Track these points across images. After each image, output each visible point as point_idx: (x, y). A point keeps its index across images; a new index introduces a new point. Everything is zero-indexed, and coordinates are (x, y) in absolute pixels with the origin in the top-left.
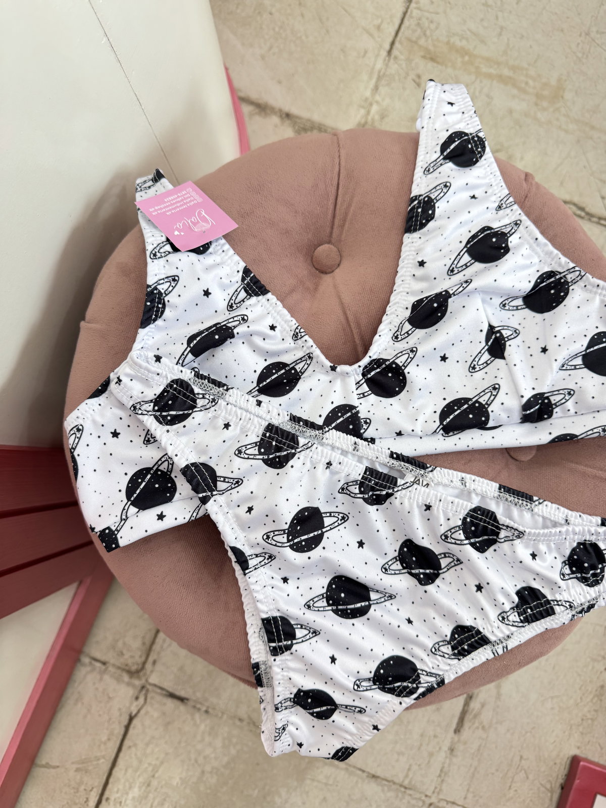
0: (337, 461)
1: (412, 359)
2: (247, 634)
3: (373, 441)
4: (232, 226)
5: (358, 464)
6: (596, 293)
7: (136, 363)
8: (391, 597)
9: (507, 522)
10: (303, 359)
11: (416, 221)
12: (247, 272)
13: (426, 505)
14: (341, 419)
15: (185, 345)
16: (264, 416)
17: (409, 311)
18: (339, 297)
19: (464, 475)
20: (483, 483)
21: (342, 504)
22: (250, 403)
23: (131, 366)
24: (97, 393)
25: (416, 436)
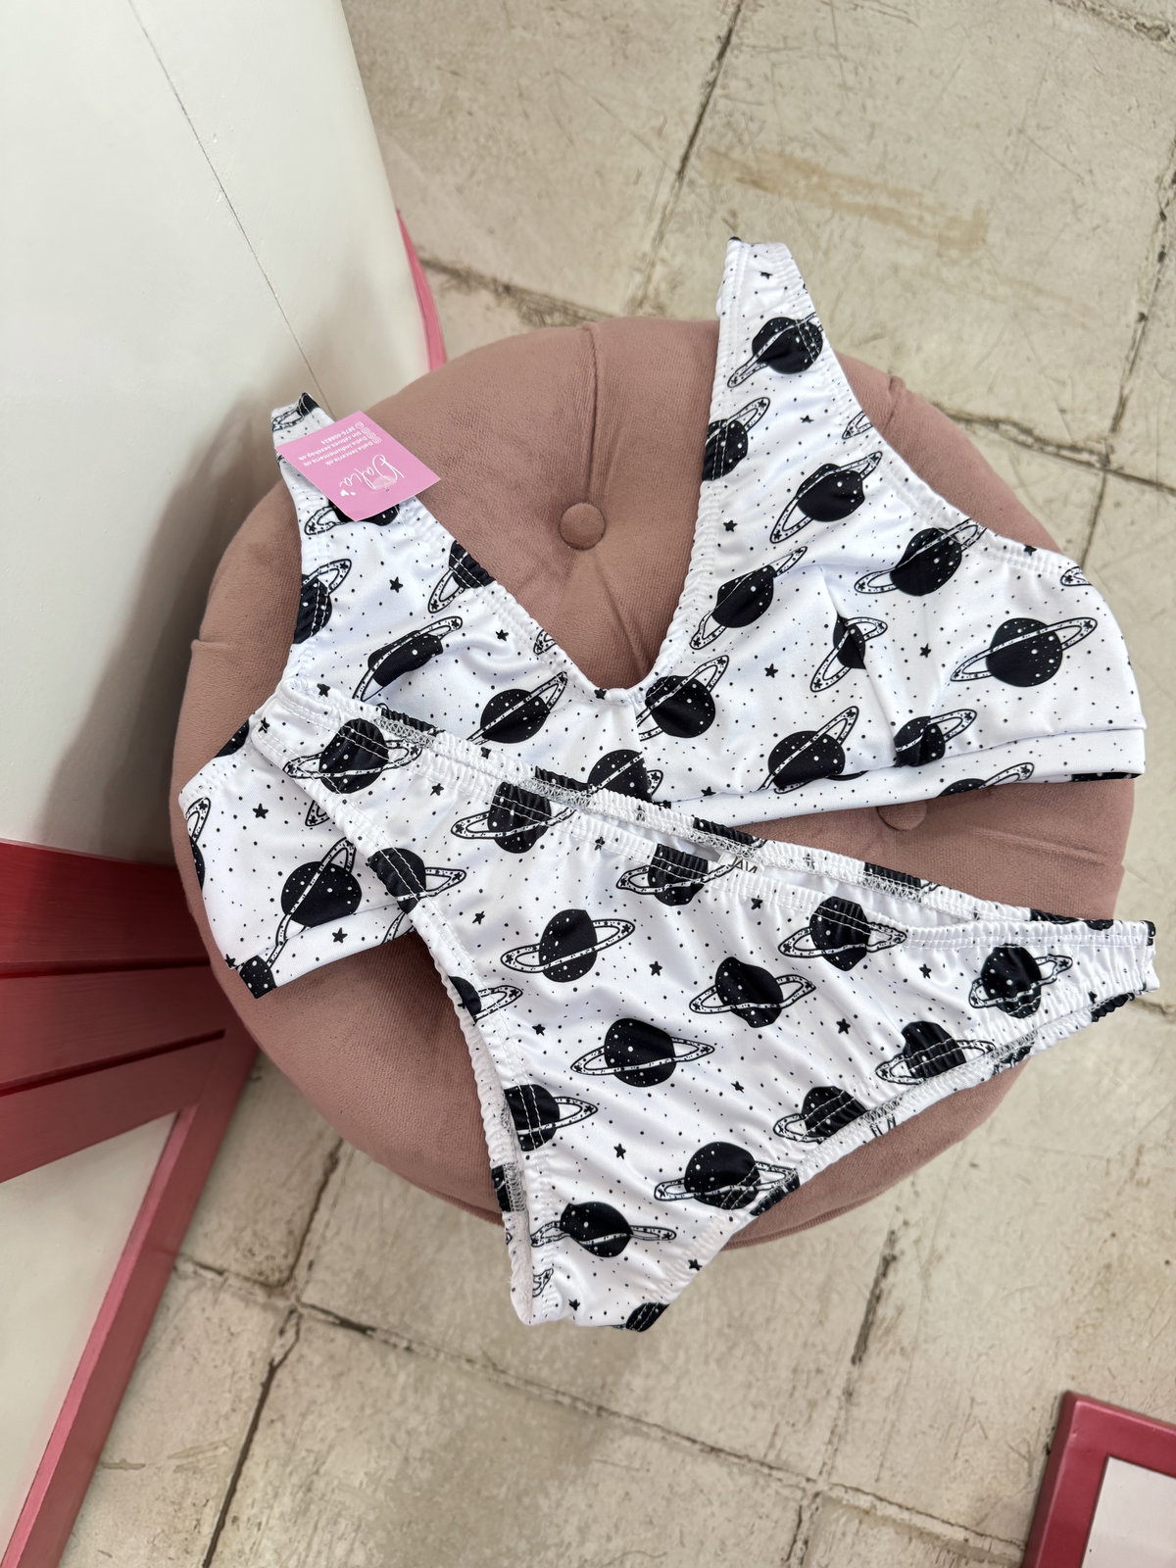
0: (611, 836)
1: (722, 674)
2: (482, 1121)
3: (667, 804)
4: (431, 479)
5: (645, 841)
6: (1002, 559)
7: (290, 698)
8: (707, 1050)
9: (880, 918)
10: (552, 683)
11: (719, 460)
12: (456, 550)
13: (753, 900)
14: (617, 773)
15: (366, 668)
16: (495, 772)
17: (715, 600)
18: (605, 585)
19: (809, 850)
20: (840, 861)
21: (623, 906)
22: (471, 752)
23: (283, 704)
24: (230, 748)
25: (734, 794)
